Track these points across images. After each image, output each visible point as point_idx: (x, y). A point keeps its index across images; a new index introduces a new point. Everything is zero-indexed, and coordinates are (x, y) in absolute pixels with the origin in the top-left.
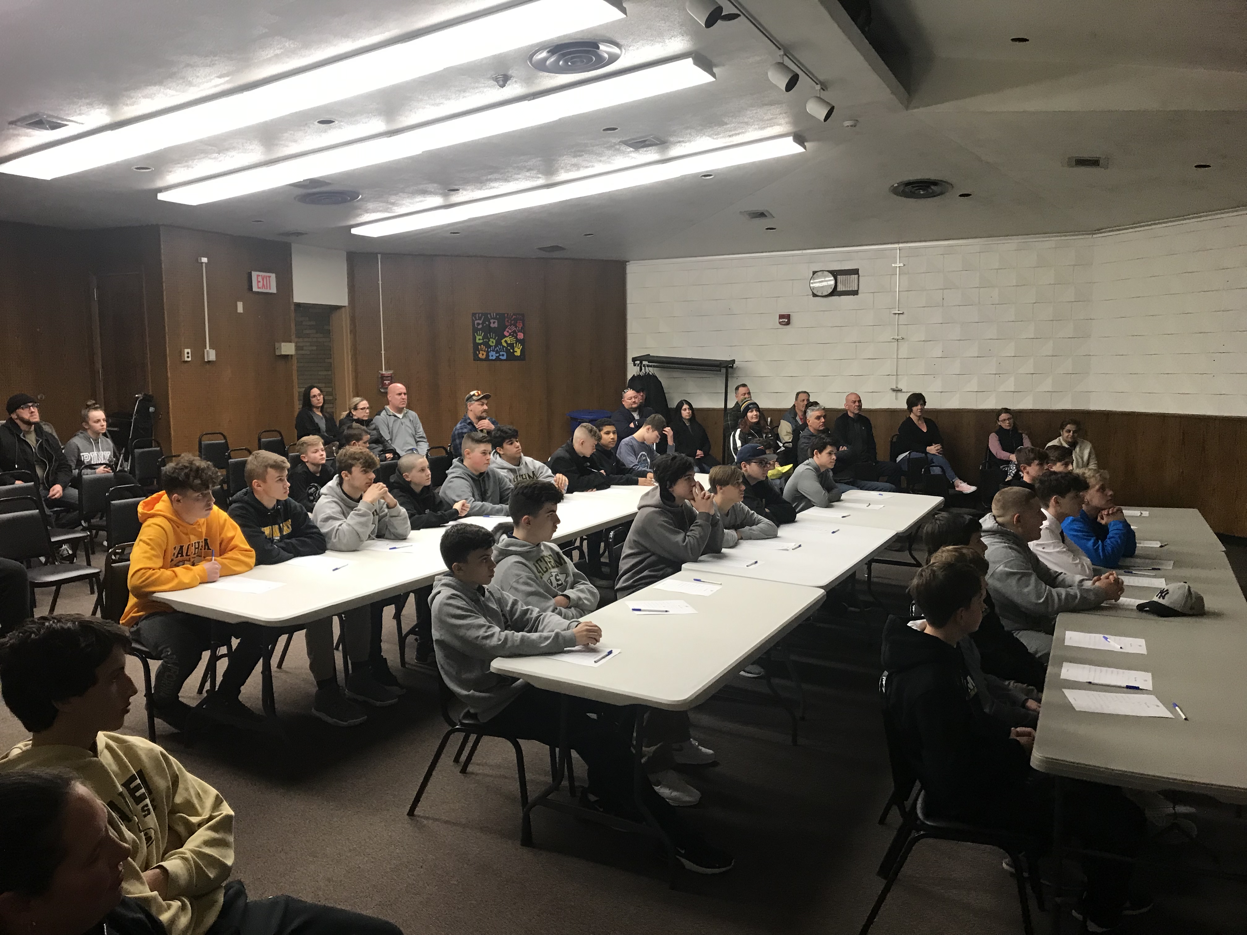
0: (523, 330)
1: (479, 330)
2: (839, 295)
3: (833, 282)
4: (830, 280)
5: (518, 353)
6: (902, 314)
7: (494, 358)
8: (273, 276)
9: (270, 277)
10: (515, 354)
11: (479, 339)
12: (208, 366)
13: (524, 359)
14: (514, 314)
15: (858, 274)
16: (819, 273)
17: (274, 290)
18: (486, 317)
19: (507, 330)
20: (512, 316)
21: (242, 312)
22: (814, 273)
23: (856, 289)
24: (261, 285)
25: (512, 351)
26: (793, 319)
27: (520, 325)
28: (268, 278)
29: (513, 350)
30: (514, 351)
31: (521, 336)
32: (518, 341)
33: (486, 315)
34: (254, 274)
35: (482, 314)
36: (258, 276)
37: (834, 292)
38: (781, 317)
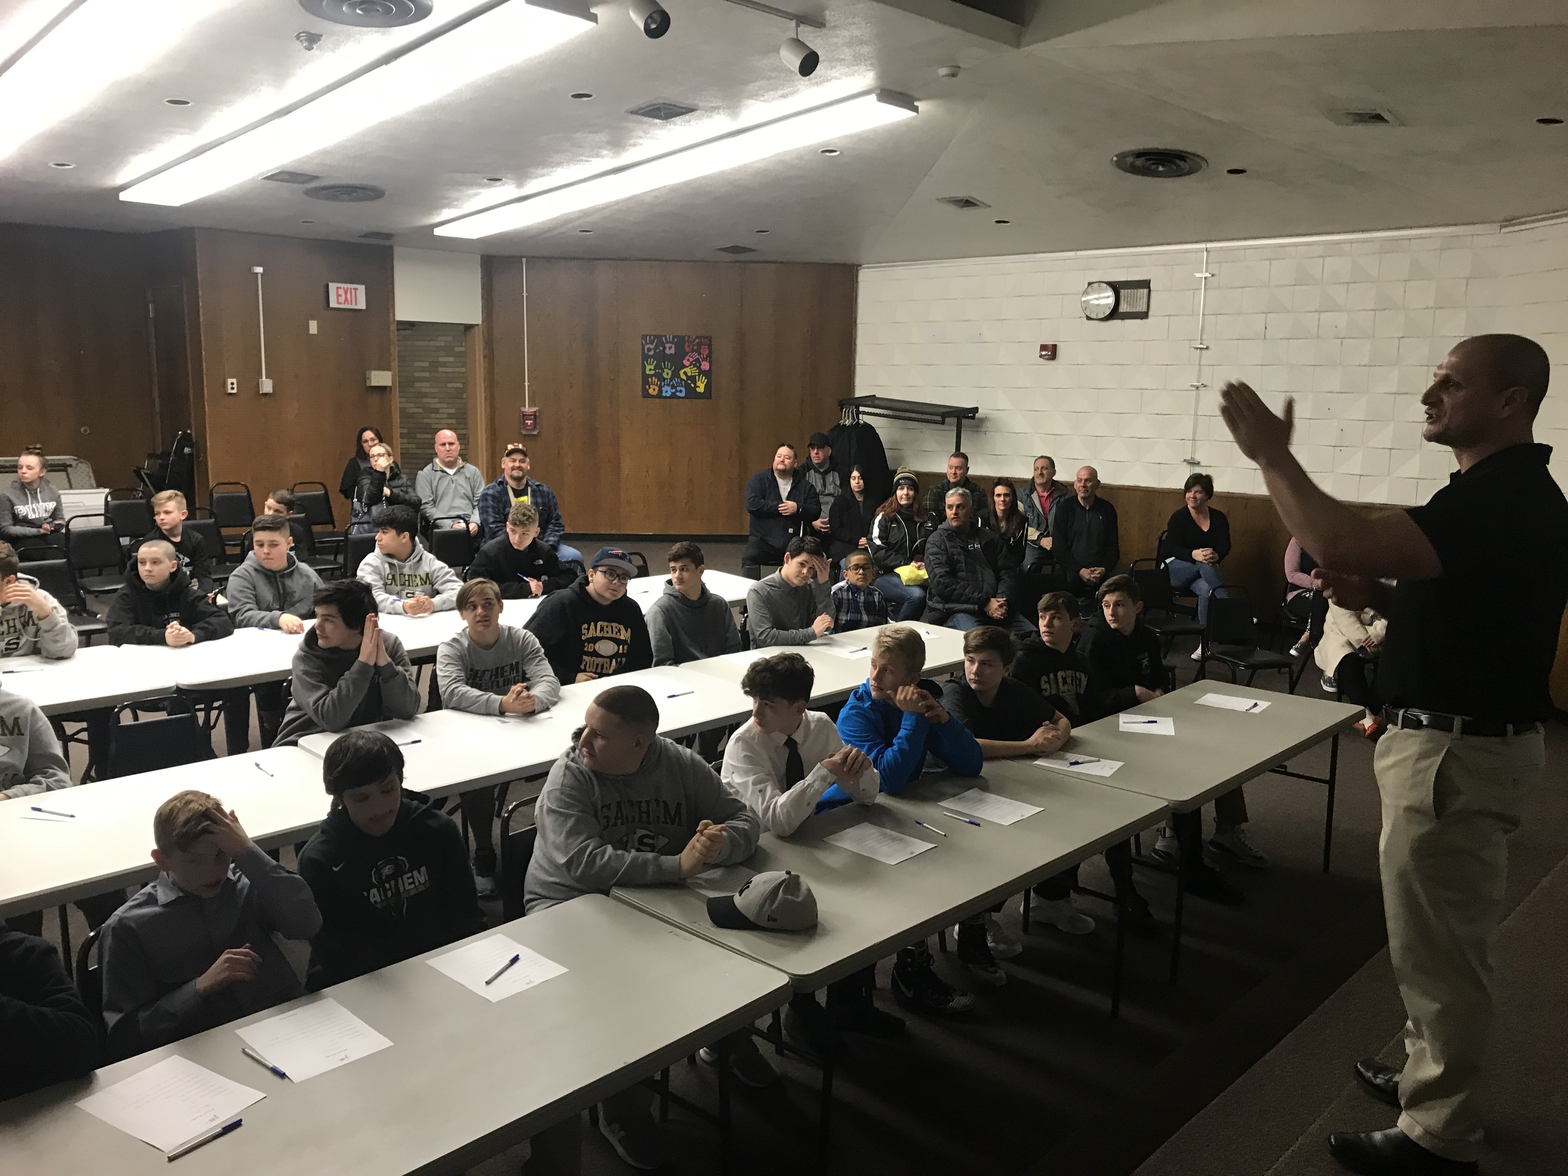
0: (709, 358)
1: (651, 357)
2: (1123, 319)
3: (1111, 301)
4: (1108, 297)
5: (701, 388)
6: (1207, 348)
7: (669, 394)
8: (361, 289)
9: (356, 289)
10: (698, 389)
11: (650, 370)
12: (263, 399)
13: (710, 397)
14: (697, 337)
15: (1149, 288)
16: (1096, 285)
17: (362, 305)
18: (659, 340)
19: (687, 357)
20: (695, 340)
21: (316, 332)
22: (1090, 284)
23: (1145, 309)
24: (342, 299)
25: (693, 385)
26: (1060, 352)
27: (705, 352)
28: (353, 291)
29: (695, 384)
30: (696, 386)
31: (705, 366)
32: (701, 372)
33: (658, 337)
34: (332, 287)
35: (655, 337)
36: (338, 288)
37: (1114, 314)
38: (1043, 347)
